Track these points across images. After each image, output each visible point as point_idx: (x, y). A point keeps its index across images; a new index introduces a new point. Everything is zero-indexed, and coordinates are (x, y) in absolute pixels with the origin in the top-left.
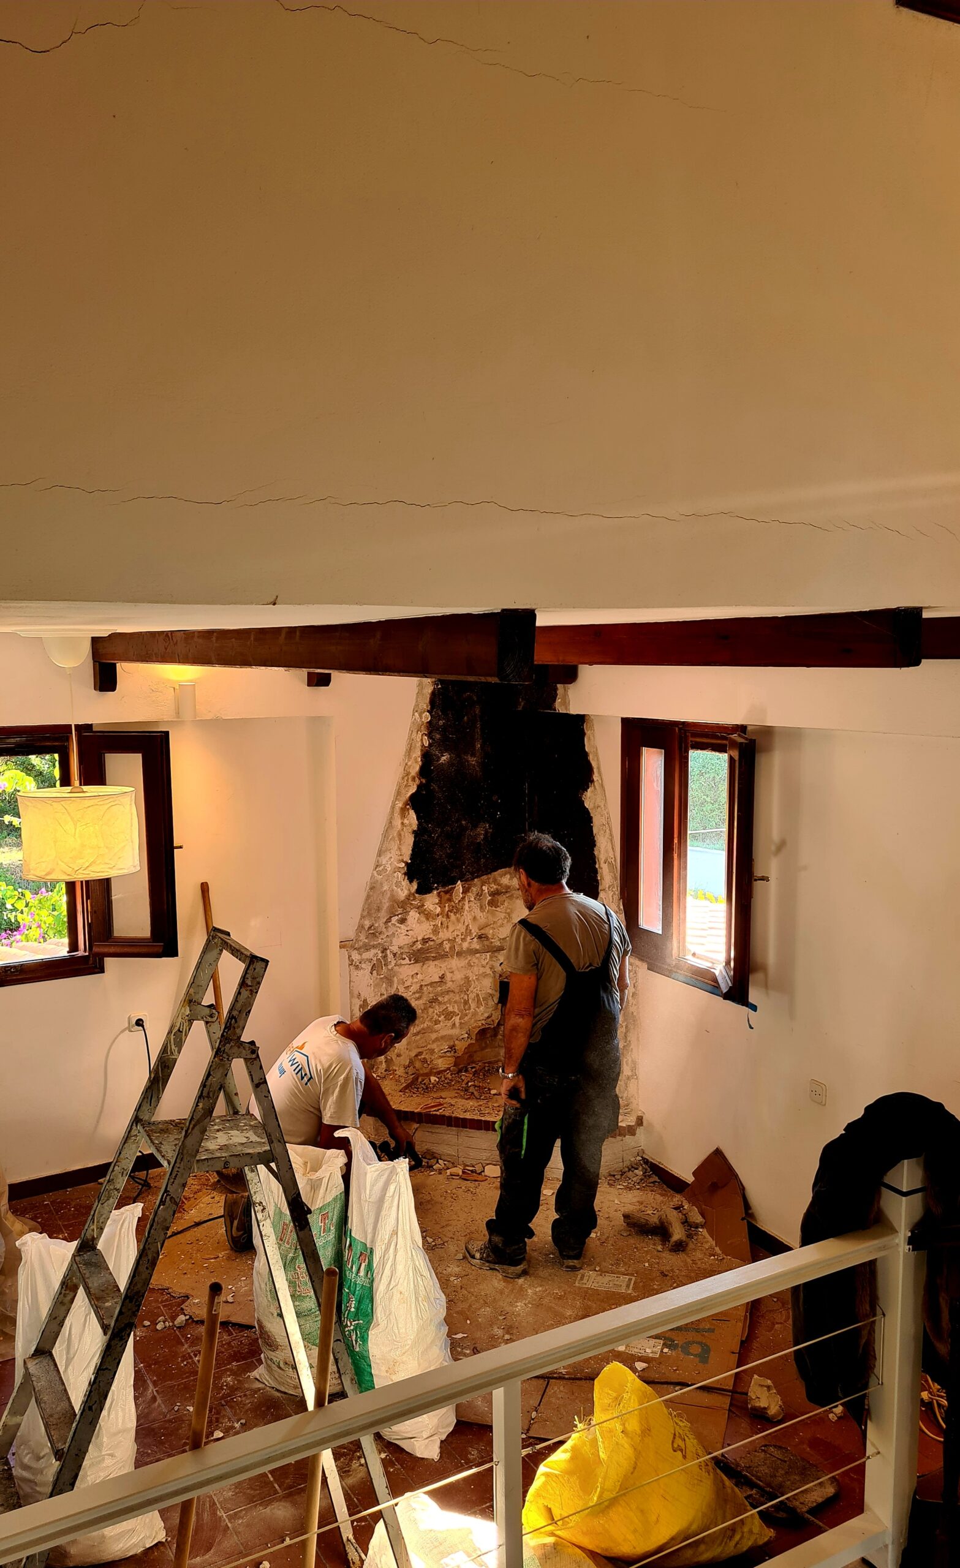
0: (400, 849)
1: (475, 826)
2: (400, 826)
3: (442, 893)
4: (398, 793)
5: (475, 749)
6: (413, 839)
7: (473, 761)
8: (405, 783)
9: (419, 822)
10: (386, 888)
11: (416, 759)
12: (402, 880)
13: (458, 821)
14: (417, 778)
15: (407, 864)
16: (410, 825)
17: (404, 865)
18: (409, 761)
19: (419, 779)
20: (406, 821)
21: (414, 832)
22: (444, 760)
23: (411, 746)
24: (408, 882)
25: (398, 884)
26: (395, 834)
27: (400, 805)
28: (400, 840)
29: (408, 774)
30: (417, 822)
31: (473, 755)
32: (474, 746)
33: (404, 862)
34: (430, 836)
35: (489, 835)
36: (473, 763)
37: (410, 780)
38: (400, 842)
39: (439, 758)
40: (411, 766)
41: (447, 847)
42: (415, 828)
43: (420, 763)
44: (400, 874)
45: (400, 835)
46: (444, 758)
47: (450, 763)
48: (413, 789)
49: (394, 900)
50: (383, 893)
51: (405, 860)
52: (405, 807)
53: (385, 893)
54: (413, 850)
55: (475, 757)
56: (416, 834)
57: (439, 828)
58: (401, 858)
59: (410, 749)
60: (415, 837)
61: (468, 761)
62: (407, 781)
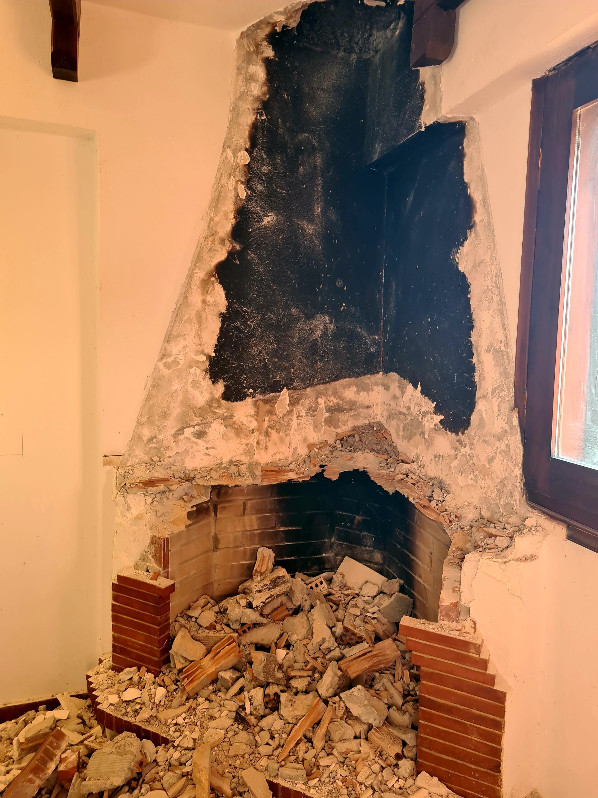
0: (199, 336)
1: (309, 317)
2: (199, 305)
3: (260, 403)
4: (198, 259)
5: (313, 214)
6: (220, 325)
7: (310, 229)
8: (209, 246)
9: (229, 303)
10: (176, 386)
11: (226, 214)
12: (201, 379)
13: (287, 307)
14: (227, 243)
15: (209, 357)
16: (216, 304)
17: (204, 358)
18: (216, 215)
19: (232, 243)
20: (209, 298)
21: (221, 315)
22: (269, 222)
23: (219, 195)
24: (210, 382)
25: (195, 384)
26: (193, 315)
27: (200, 274)
28: (200, 323)
29: (214, 233)
30: (226, 302)
31: (310, 220)
32: (312, 209)
33: (205, 355)
34: (244, 323)
35: (329, 332)
36: (311, 232)
37: (216, 242)
38: (199, 326)
39: (260, 220)
40: (218, 223)
41: (269, 341)
42: (224, 310)
43: (233, 221)
44: (198, 371)
45: (199, 317)
46: (269, 219)
47: (277, 228)
48: (221, 256)
49: (187, 404)
50: (172, 394)
51: (206, 352)
52: (209, 279)
53: (175, 395)
54: (219, 339)
55: (312, 224)
56: (225, 318)
57: (258, 313)
58: (200, 348)
59: (218, 198)
60: (223, 322)
61: (302, 229)
62: (213, 242)
